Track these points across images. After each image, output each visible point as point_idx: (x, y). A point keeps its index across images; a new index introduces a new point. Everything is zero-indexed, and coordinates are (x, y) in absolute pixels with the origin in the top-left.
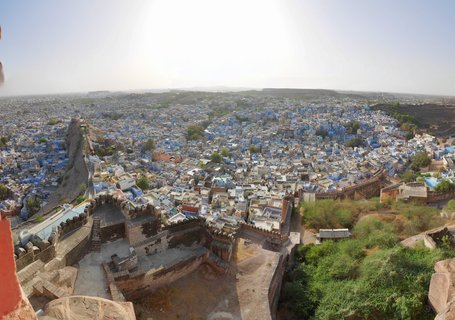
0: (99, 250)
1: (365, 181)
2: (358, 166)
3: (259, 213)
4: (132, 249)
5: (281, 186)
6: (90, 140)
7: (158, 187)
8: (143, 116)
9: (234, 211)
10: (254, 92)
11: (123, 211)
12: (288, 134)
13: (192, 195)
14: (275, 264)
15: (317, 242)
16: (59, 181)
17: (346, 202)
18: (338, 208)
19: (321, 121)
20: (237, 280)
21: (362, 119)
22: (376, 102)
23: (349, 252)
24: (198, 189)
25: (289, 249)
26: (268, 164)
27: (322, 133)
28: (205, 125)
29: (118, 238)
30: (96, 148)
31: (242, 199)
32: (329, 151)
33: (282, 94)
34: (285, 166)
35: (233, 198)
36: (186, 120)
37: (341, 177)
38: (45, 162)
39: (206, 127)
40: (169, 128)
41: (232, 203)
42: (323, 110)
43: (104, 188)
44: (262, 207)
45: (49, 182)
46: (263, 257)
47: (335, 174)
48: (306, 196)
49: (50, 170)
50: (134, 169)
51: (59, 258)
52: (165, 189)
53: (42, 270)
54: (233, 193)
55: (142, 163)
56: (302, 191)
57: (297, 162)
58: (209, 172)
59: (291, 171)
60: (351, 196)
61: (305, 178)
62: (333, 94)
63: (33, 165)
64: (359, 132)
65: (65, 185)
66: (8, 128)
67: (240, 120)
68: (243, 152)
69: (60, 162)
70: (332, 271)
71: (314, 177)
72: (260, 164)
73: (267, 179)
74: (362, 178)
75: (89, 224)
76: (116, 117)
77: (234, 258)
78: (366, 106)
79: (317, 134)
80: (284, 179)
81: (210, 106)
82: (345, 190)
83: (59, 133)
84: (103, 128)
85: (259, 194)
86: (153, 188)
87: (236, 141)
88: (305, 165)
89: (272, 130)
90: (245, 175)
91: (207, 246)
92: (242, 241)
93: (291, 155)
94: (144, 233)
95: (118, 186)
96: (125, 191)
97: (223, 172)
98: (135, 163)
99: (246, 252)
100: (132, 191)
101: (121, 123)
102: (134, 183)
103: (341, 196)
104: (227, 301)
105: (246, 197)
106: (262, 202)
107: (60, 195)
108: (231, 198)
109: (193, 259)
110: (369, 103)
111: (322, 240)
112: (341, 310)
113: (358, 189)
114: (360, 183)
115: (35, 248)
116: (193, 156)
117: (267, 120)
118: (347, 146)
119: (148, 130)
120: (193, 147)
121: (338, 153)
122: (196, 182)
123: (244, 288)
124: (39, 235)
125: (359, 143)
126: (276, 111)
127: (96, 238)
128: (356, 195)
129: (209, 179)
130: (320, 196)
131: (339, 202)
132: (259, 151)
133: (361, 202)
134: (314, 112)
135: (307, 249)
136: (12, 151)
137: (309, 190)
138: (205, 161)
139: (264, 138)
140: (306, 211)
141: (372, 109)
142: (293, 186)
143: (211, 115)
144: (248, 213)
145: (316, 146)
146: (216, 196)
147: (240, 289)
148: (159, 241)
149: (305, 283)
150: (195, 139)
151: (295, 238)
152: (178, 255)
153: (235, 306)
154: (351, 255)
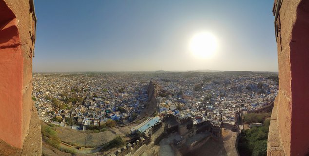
0: (167, 138)
1: (266, 106)
2: (263, 100)
3: (226, 119)
4: (182, 137)
5: (233, 109)
6: (158, 90)
7: (185, 109)
8: (178, 81)
9: (216, 118)
10: (221, 72)
11: (177, 121)
12: (235, 89)
13: (199, 113)
14: (236, 136)
15: (249, 129)
16: (145, 106)
17: (260, 114)
18: (257, 116)
19: (247, 83)
20: (223, 143)
21: (263, 82)
22: (268, 75)
23: (263, 131)
24: (201, 110)
25: (240, 131)
26: (227, 101)
27: (248, 88)
28: (202, 85)
29: (175, 132)
30: (160, 93)
31: (219, 114)
32: (251, 95)
33: (231, 73)
34: (234, 101)
35: (215, 114)
36: (194, 83)
37: (256, 105)
38: (139, 98)
39: (202, 86)
40: (188, 86)
41: (215, 116)
42: (248, 79)
43: (164, 110)
44: (227, 117)
45: (141, 107)
46: (231, 134)
47: (254, 104)
48: (244, 112)
49: (141, 102)
50: (175, 102)
51: (152, 142)
52: (188, 110)
53: (147, 149)
54: (215, 112)
55: (178, 99)
56: (242, 110)
57: (239, 100)
58: (204, 104)
59: (237, 103)
60: (261, 111)
61: (242, 106)
62: (251, 73)
63: (134, 100)
64: (263, 87)
65: (147, 108)
66: (124, 84)
67: (216, 83)
68: (217, 96)
69: (145, 98)
70: (257, 137)
71: (246, 105)
72: (224, 101)
73: (227, 106)
74: (265, 105)
75: (163, 126)
76: (167, 81)
77: (221, 135)
78: (265, 77)
79: (246, 89)
80: (234, 106)
81: (204, 78)
82: (259, 110)
83: (145, 87)
84: (162, 85)
85: (225, 112)
86: (183, 110)
87: (215, 92)
88: (242, 101)
89: (228, 87)
90: (219, 105)
91: (211, 131)
92: (223, 129)
93: (237, 97)
94: (187, 128)
95: (170, 109)
96: (172, 111)
97: (210, 104)
98: (175, 100)
99: (225, 132)
100: (175, 111)
101: (169, 84)
102: (176, 108)
103: (257, 112)
104: (221, 151)
105: (220, 113)
106: (227, 115)
107: (145, 112)
108: (214, 114)
109: (207, 137)
110: (266, 76)
111: (251, 128)
112: (263, 150)
113: (263, 109)
114: (264, 107)
115: (144, 139)
116: (198, 97)
117: (226, 83)
118: (258, 93)
119: (180, 87)
120: (198, 93)
121: (254, 96)
122: (200, 107)
123: (227, 146)
124: (139, 130)
125: (263, 92)
126: (230, 80)
127: (166, 132)
128: (263, 111)
129: (205, 106)
130: (249, 112)
131: (256, 114)
132: (224, 95)
133: (265, 114)
134: (244, 80)
135: (246, 131)
136: (126, 94)
137: (244, 110)
138: (203, 100)
139: (226, 90)
140: (244, 118)
141: (267, 78)
142: (238, 108)
143: (204, 81)
144: (222, 119)
145: (246, 93)
146: (208, 113)
147: (225, 146)
148: (193, 131)
149: (247, 143)
150: (198, 90)
151: (241, 127)
152: (201, 136)
153: (225, 152)
154: (263, 132)
